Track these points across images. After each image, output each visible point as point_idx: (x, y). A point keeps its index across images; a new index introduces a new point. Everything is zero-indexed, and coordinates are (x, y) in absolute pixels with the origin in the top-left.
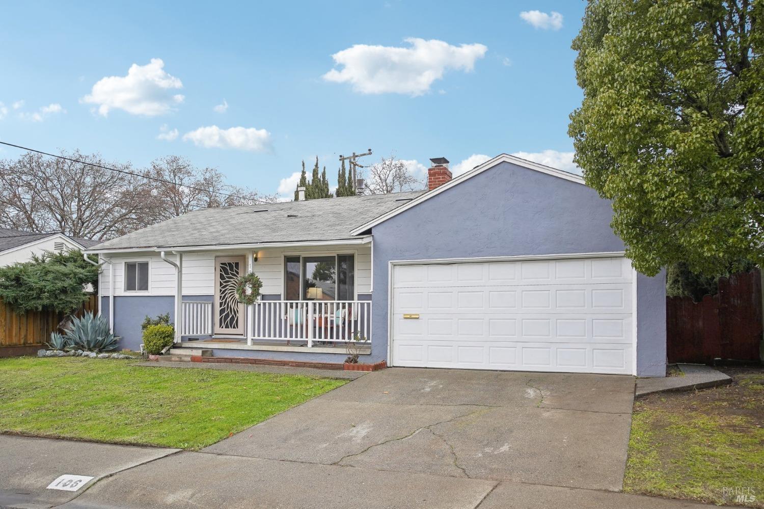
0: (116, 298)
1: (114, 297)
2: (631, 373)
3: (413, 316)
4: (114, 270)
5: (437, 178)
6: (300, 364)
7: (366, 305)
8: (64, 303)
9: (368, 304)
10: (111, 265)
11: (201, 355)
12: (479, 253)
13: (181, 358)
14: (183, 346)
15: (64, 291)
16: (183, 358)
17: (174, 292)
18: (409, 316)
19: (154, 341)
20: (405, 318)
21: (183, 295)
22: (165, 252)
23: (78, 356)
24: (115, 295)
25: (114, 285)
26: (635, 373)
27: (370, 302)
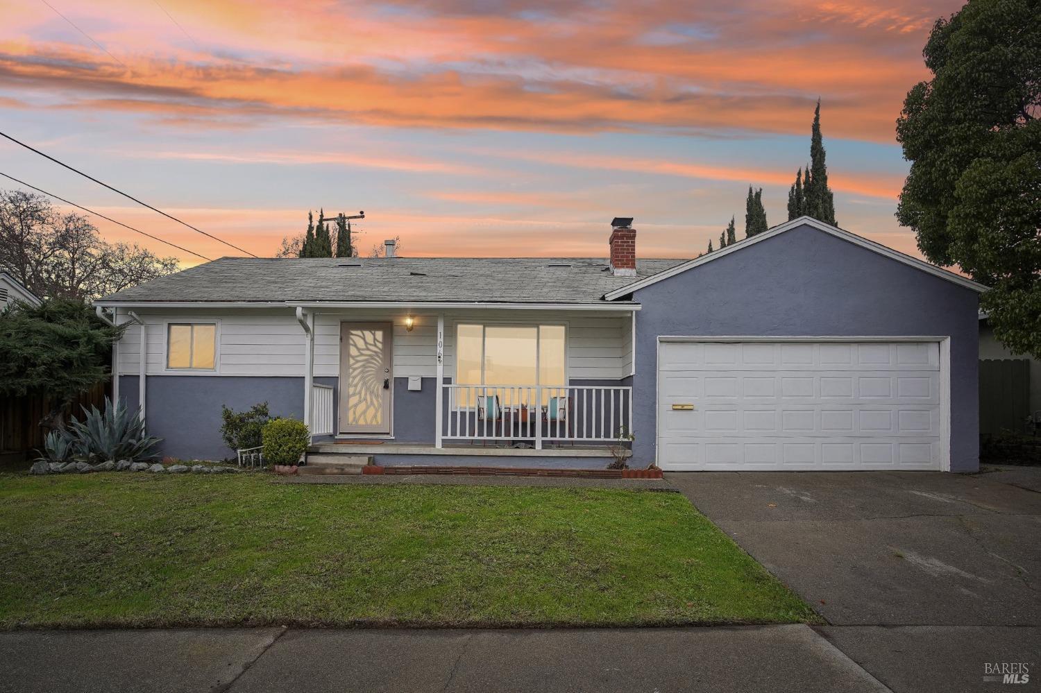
0: (150, 379)
1: (147, 376)
2: (938, 469)
3: (685, 408)
4: (147, 335)
5: (625, 242)
6: (554, 472)
7: (622, 392)
8: (63, 385)
9: (626, 392)
10: (143, 327)
11: (367, 463)
12: (774, 331)
13: (343, 469)
14: (321, 451)
15: (67, 364)
16: (347, 470)
17: (305, 372)
18: (680, 407)
19: (290, 445)
20: (674, 409)
21: (314, 375)
22: (303, 308)
23: (119, 471)
24: (147, 374)
25: (147, 359)
26: (948, 469)
27: (630, 388)
